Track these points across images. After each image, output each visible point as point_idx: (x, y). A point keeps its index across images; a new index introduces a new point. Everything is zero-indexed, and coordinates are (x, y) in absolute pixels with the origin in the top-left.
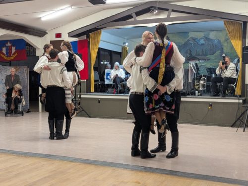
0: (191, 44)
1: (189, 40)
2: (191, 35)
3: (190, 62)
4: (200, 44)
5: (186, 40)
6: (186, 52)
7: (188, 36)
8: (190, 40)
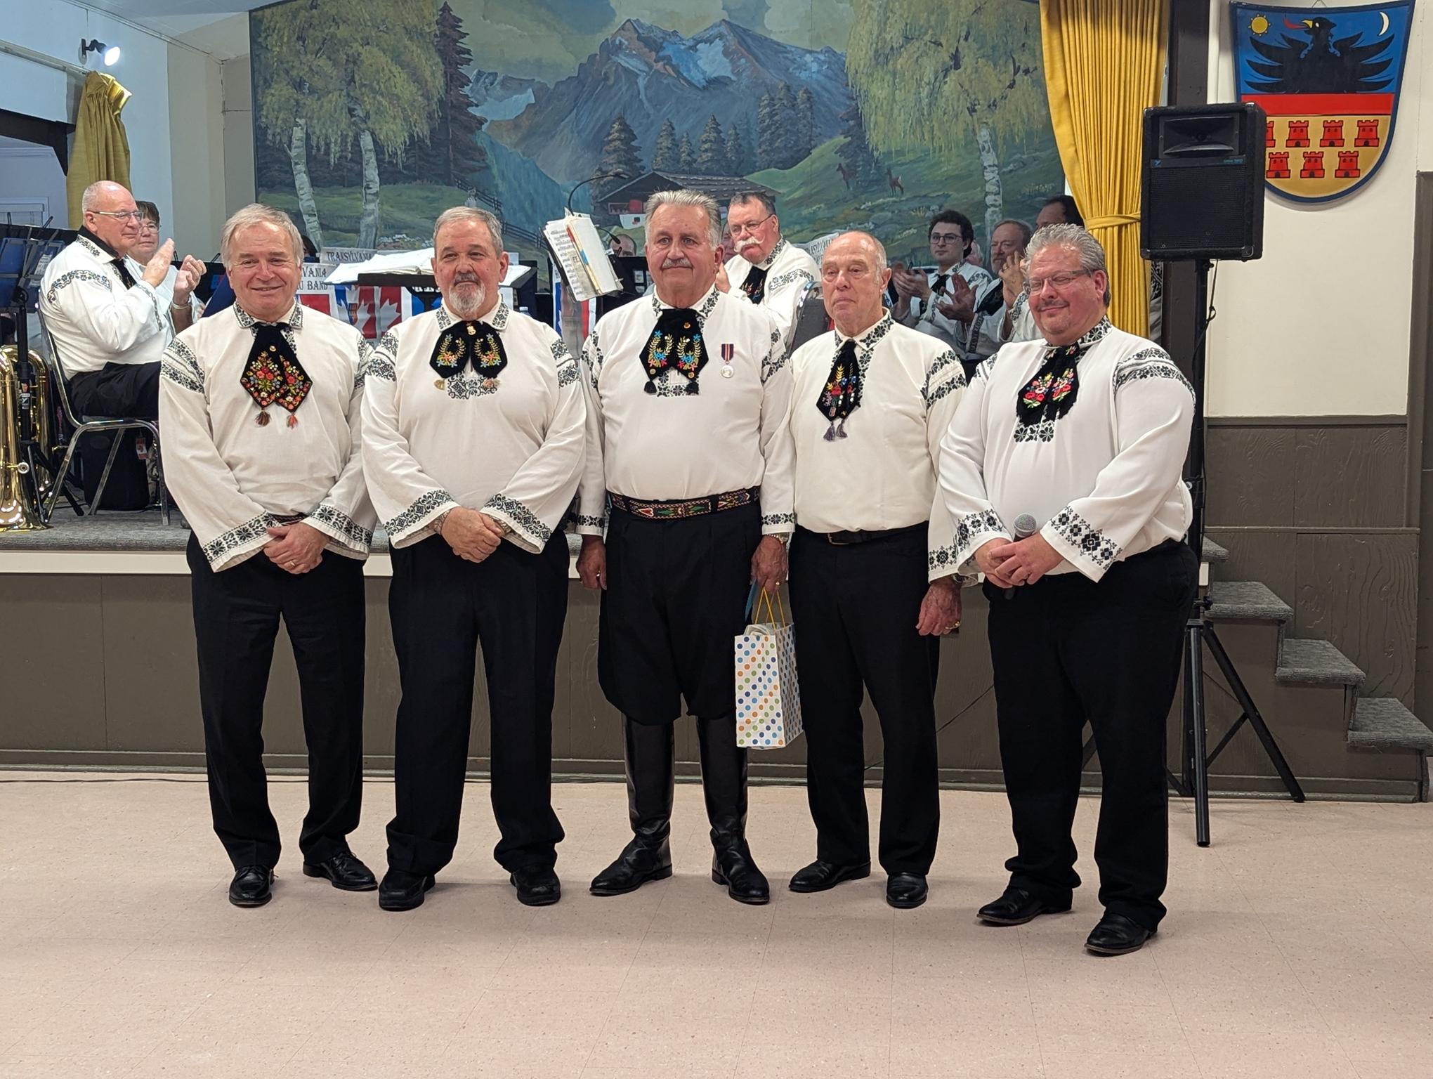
0: (631, 75)
1: (610, 49)
3: (626, 219)
4: (697, 78)
8: (618, 48)
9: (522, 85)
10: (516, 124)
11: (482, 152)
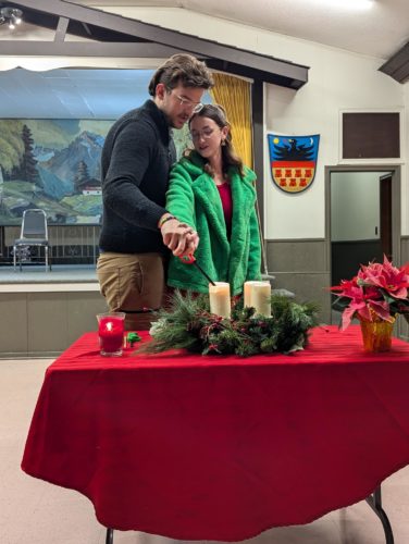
0: (86, 148)
1: (79, 140)
2: (85, 127)
3: (85, 192)
5: (73, 138)
6: (75, 168)
7: (79, 129)
8: (82, 140)
9: (50, 151)
10: (48, 162)
11: (37, 171)
